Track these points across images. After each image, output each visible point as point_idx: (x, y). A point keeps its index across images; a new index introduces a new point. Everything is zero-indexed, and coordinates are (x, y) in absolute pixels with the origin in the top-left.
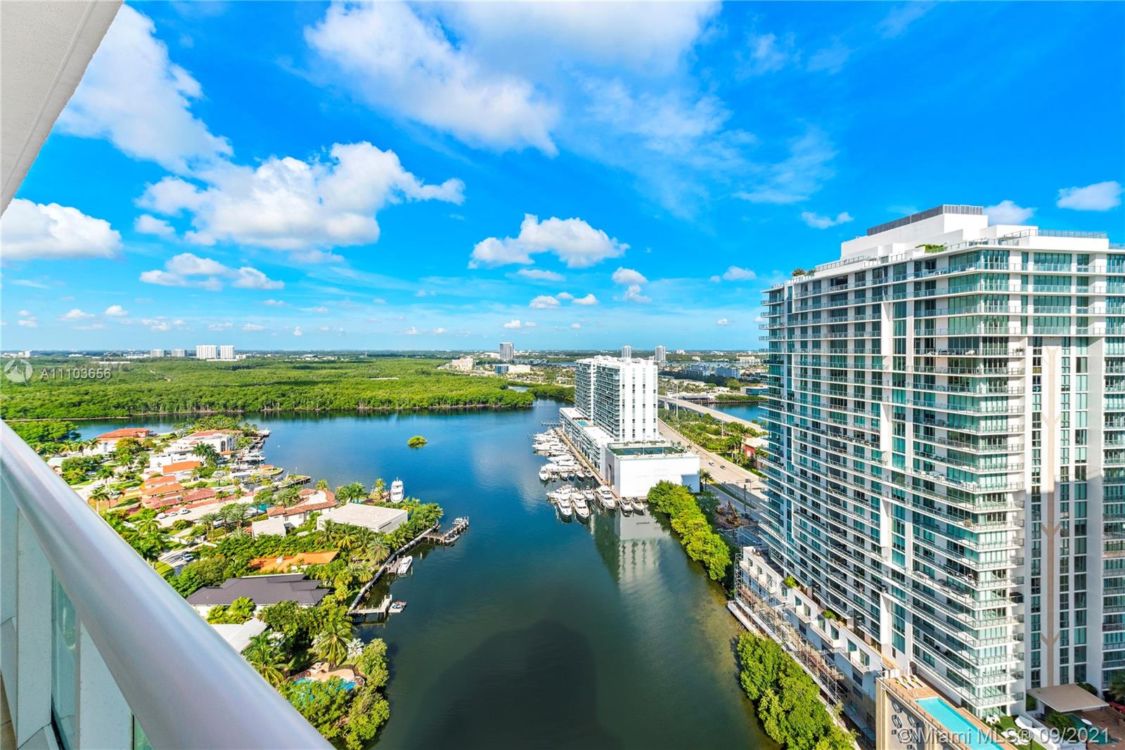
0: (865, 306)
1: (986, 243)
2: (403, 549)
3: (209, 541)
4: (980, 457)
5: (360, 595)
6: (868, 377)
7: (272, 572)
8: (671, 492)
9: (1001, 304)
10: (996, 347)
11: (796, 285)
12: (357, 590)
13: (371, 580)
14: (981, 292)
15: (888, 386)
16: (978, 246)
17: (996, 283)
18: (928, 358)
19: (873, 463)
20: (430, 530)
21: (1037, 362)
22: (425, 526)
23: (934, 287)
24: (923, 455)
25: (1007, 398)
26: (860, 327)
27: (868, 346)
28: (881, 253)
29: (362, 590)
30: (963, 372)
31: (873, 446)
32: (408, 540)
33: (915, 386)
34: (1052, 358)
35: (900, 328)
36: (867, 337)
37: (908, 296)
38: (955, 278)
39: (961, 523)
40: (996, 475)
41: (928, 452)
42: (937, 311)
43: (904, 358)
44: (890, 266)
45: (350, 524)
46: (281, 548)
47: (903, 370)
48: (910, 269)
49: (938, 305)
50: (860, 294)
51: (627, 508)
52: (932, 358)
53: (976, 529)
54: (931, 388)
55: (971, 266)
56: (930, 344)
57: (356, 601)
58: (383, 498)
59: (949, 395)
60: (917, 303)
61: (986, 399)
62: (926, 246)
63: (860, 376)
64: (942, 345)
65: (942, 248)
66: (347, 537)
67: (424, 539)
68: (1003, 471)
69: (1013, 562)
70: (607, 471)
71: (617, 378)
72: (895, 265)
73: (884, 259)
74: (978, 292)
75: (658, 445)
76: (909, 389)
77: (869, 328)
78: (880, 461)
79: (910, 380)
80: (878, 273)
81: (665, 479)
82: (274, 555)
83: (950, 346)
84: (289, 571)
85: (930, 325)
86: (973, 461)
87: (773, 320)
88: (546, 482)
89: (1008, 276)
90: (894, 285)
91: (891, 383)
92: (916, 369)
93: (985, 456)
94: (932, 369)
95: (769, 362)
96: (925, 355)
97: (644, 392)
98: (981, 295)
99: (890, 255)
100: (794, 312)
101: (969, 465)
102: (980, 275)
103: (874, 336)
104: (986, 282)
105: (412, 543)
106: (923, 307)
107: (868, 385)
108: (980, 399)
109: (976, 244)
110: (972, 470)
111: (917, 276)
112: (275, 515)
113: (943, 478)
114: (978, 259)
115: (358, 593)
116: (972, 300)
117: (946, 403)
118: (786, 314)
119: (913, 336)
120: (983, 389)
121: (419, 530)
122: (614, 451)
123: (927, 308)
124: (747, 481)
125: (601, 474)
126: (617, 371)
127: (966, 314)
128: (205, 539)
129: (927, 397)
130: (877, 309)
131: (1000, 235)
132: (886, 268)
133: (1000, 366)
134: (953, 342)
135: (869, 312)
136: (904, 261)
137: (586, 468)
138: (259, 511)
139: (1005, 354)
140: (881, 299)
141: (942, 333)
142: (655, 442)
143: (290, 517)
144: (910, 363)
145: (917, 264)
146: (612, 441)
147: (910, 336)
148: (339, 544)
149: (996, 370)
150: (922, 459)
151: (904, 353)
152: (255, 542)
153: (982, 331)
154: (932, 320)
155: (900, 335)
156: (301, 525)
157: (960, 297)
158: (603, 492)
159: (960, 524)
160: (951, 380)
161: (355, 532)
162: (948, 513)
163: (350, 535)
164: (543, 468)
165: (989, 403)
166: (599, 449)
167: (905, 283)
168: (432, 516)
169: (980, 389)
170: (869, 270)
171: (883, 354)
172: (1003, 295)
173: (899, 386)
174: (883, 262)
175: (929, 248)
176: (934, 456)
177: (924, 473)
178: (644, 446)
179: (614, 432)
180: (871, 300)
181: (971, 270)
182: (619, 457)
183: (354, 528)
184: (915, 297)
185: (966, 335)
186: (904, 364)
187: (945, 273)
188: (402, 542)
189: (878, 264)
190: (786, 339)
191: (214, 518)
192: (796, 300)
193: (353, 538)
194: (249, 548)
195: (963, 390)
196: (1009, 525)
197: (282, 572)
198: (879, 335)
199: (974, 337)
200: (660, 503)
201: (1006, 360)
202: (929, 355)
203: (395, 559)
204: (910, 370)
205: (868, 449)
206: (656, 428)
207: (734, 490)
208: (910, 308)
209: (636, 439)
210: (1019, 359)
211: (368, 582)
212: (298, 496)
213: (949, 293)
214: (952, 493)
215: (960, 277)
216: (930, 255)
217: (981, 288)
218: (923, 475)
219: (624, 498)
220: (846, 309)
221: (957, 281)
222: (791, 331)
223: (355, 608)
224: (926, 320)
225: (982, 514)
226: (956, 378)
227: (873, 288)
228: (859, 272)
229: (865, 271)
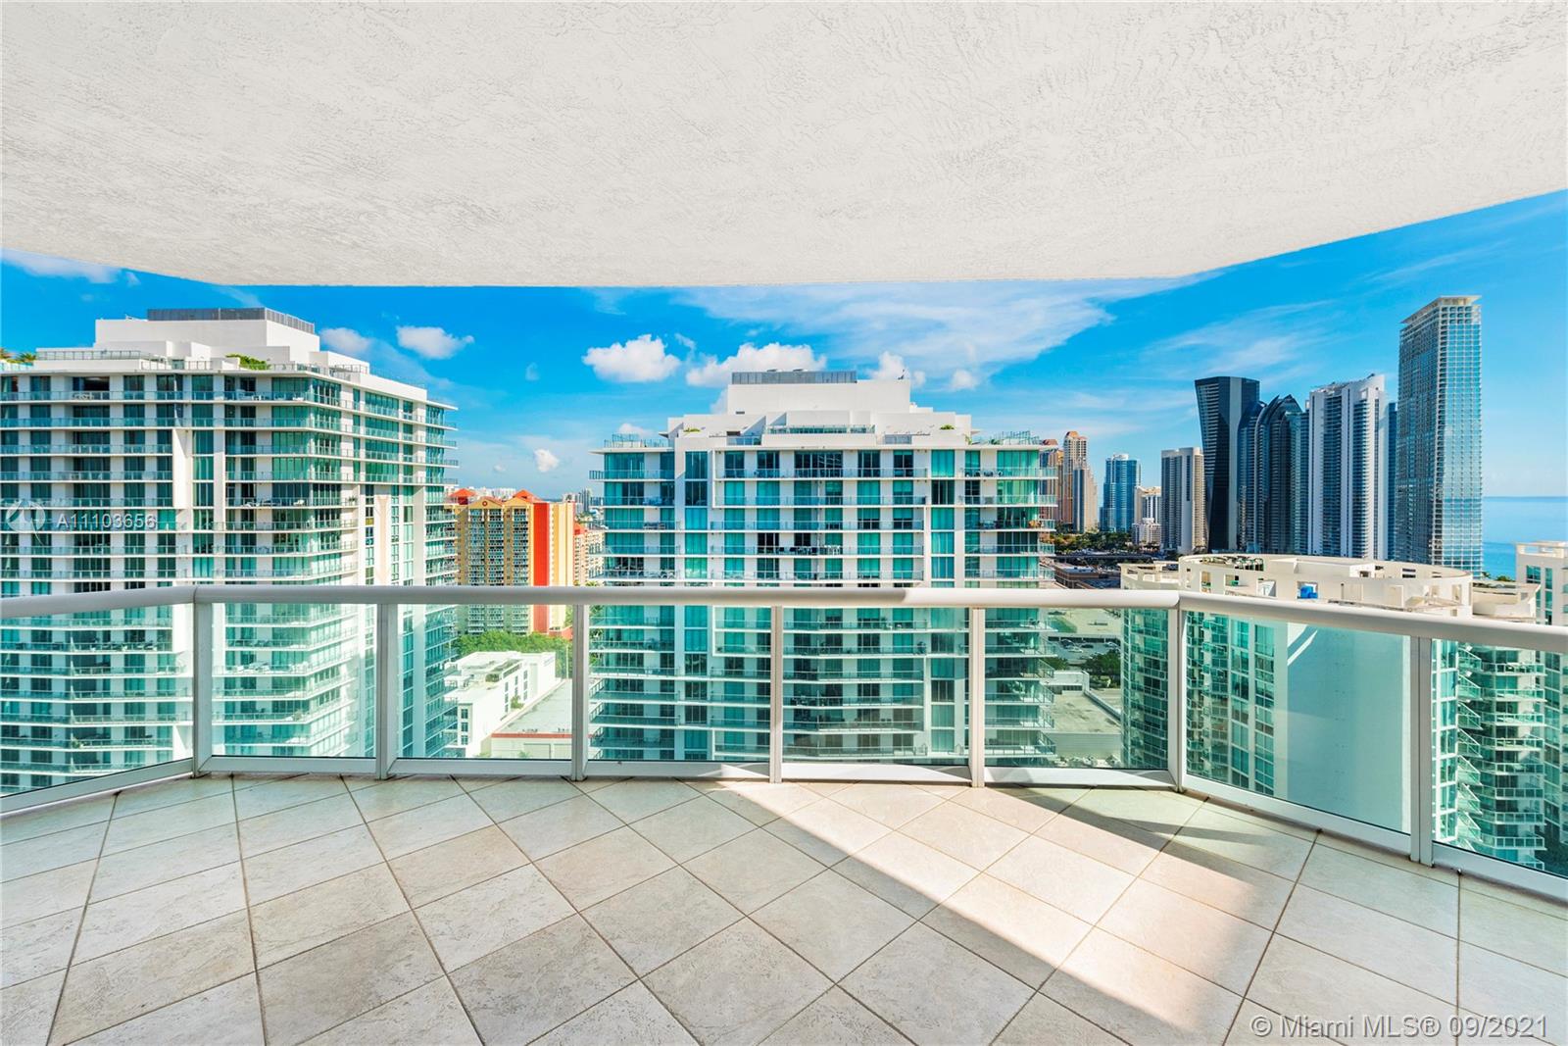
0: (144, 431)
1: (314, 370)
4: (311, 629)
6: (151, 543)
9: (333, 445)
10: (328, 496)
14: (310, 429)
15: (184, 553)
16: (307, 372)
17: (327, 420)
18: (246, 510)
19: (161, 675)
21: (369, 512)
23: (253, 415)
24: (240, 643)
25: (340, 555)
26: (135, 465)
27: (151, 494)
28: (171, 352)
30: (290, 527)
31: (159, 648)
33: (228, 550)
34: (383, 507)
35: (205, 468)
36: (149, 479)
37: (215, 423)
38: (280, 407)
39: (290, 718)
40: (329, 647)
41: (246, 637)
42: (258, 449)
43: (211, 512)
44: (186, 375)
47: (210, 528)
48: (219, 386)
49: (259, 440)
50: (135, 411)
52: (252, 511)
53: (306, 719)
54: (249, 551)
55: (298, 396)
56: (248, 491)
59: (274, 558)
60: (230, 436)
61: (318, 558)
62: (242, 358)
63: (136, 541)
64: (264, 493)
65: (262, 365)
68: (337, 640)
69: (346, 742)
72: (194, 376)
73: (176, 362)
74: (307, 428)
76: (219, 554)
77: (151, 466)
78: (173, 669)
79: (219, 543)
80: (165, 382)
83: (275, 494)
85: (249, 465)
86: (303, 636)
89: (338, 414)
90: (193, 405)
91: (190, 549)
92: (230, 527)
93: (317, 628)
94: (252, 525)
96: (242, 507)
98: (310, 432)
99: (187, 359)
101: (298, 643)
102: (310, 407)
103: (160, 478)
104: (316, 418)
106: (238, 441)
107: (151, 554)
108: (311, 559)
109: (306, 368)
110: (302, 648)
111: (228, 397)
113: (267, 667)
114: (307, 389)
116: (301, 438)
117: (271, 569)
119: (225, 481)
120: (314, 547)
123: (244, 442)
127: (295, 455)
129: (246, 564)
130: (165, 438)
131: (332, 364)
132: (180, 377)
133: (333, 518)
134: (278, 490)
135: (151, 440)
136: (212, 372)
139: (338, 504)
140: (172, 424)
141: (264, 476)
144: (220, 518)
145: (230, 380)
147: (220, 480)
149: (328, 523)
150: (239, 649)
151: (211, 503)
153: (312, 476)
154: (252, 459)
155: (204, 478)
157: (286, 432)
159: (288, 720)
160: (276, 538)
162: (274, 711)
165: (321, 563)
167: (212, 404)
169: (311, 547)
170: (150, 375)
171: (176, 506)
172: (335, 435)
173: (204, 552)
174: (176, 367)
175: (246, 361)
176: (255, 641)
177: (242, 667)
180: (154, 422)
181: (299, 400)
184: (226, 425)
185: (294, 481)
186: (211, 520)
187: (267, 398)
189: (166, 368)
195: (290, 550)
196: (343, 700)
198: (170, 477)
199: (303, 484)
201: (339, 511)
202: (248, 506)
204: (220, 527)
205: (151, 655)
208: (219, 441)
210: (352, 510)
213: (273, 425)
214: (278, 685)
215: (286, 407)
216: (246, 371)
217: (311, 424)
218: (240, 672)
220: (107, 433)
221: (283, 410)
224: (242, 458)
225: (313, 699)
226: (284, 535)
227: (158, 405)
228: (130, 377)
229: (143, 376)
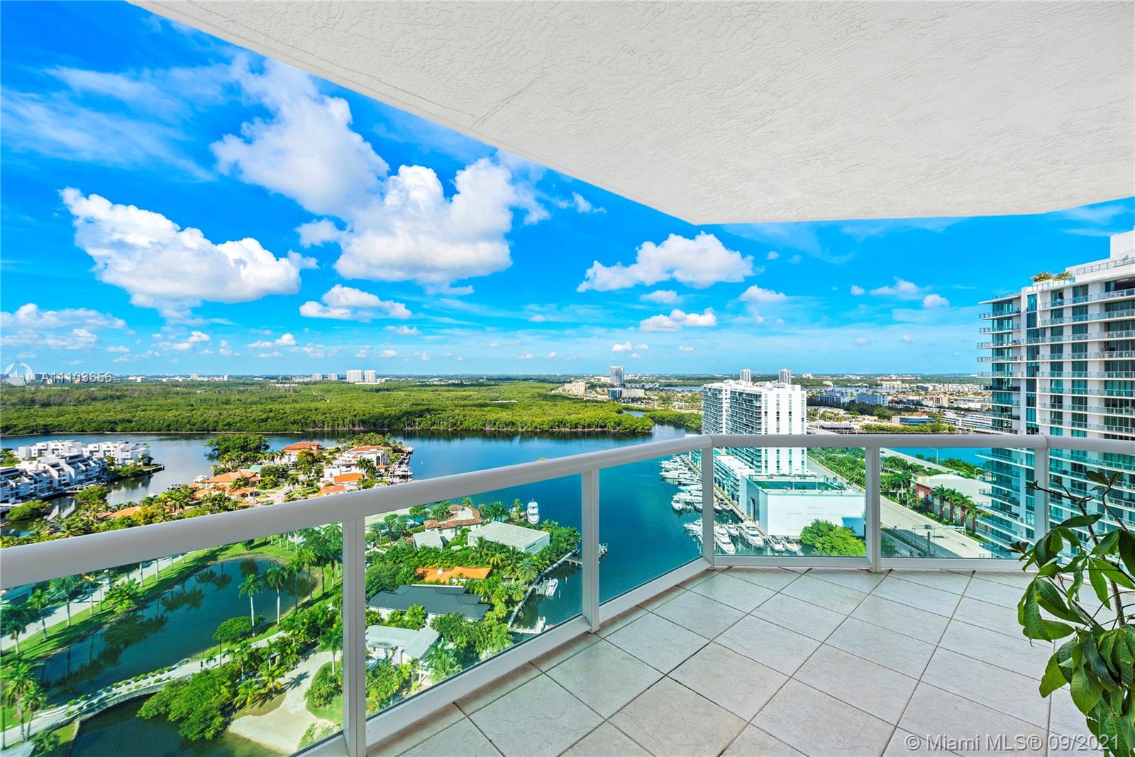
2: (547, 571)
3: (378, 548)
5: (514, 614)
7: (437, 583)
8: (830, 533)
11: (1043, 292)
12: (511, 609)
13: (524, 599)
20: (570, 554)
22: (566, 550)
29: (516, 609)
32: (552, 562)
45: (500, 543)
46: (440, 560)
51: (778, 547)
57: (512, 619)
58: (521, 517)
66: (497, 555)
67: (565, 562)
70: (748, 504)
71: (758, 404)
75: (808, 480)
81: (822, 519)
82: (434, 566)
84: (451, 583)
87: (999, 337)
88: (680, 512)
95: (991, 388)
97: (790, 420)
100: (1039, 325)
105: (555, 565)
112: (432, 528)
115: (512, 612)
118: (1024, 329)
121: (562, 553)
122: (759, 483)
124: (927, 527)
125: (742, 508)
126: (758, 397)
128: (375, 545)
137: (722, 500)
138: (416, 523)
142: (805, 476)
143: (444, 531)
146: (752, 472)
148: (491, 561)
152: (418, 552)
156: (453, 539)
158: (748, 528)
161: (504, 550)
163: (500, 553)
164: (676, 498)
166: (738, 480)
168: (572, 540)
178: (793, 480)
179: (755, 462)
182: (766, 490)
183: (503, 546)
188: (546, 564)
190: (1025, 360)
191: (382, 527)
192: (1043, 312)
193: (503, 556)
194: (413, 557)
197: (444, 583)
200: (818, 545)
203: (541, 580)
206: (805, 460)
207: (907, 537)
209: (781, 472)
211: (520, 601)
212: (449, 512)
219: (773, 537)
222: (1034, 352)
223: (512, 626)
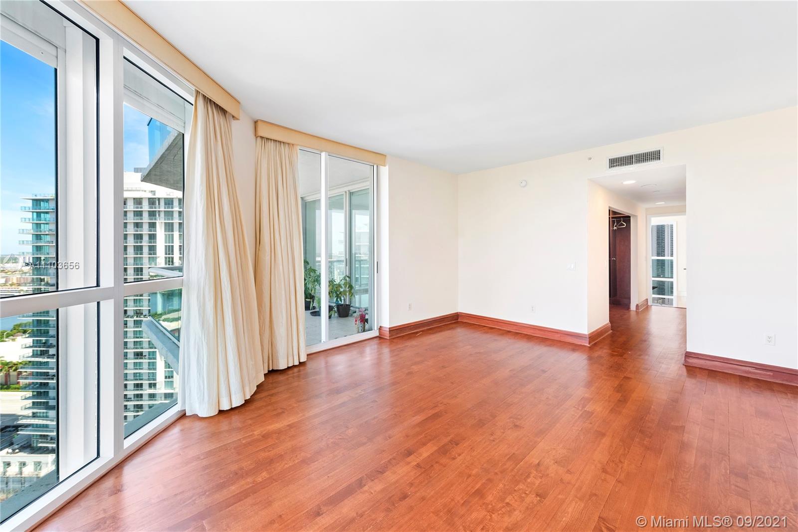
0: (142, 223)
26: (139, 237)
27: (146, 250)
35: (170, 238)
36: (145, 243)
37: (174, 219)
43: (173, 258)
44: (161, 198)
50: (138, 214)
77: (146, 238)
80: (153, 201)
90: (165, 211)
103: (150, 243)
119: (179, 244)
130: (152, 225)
132: (159, 199)
140: (155, 219)
145: (179, 200)
147: (176, 244)
151: (172, 254)
155: (169, 243)
167: (173, 211)
170: (146, 198)
171: (158, 255)
174: (154, 194)
180: (147, 219)
184: (178, 220)
186: (172, 262)
189: (151, 196)
198: (155, 243)
208: (176, 227)
220: (127, 223)
227: (149, 211)
228: (137, 199)
229: (142, 199)
